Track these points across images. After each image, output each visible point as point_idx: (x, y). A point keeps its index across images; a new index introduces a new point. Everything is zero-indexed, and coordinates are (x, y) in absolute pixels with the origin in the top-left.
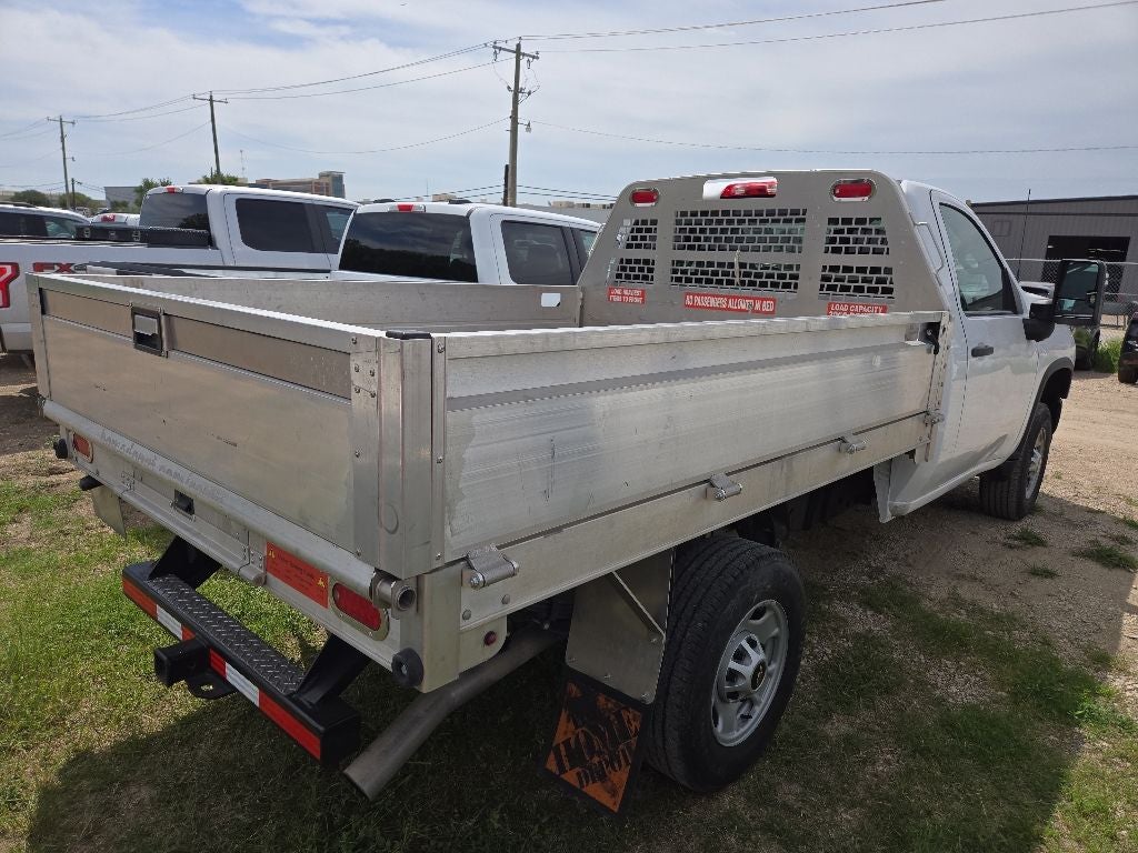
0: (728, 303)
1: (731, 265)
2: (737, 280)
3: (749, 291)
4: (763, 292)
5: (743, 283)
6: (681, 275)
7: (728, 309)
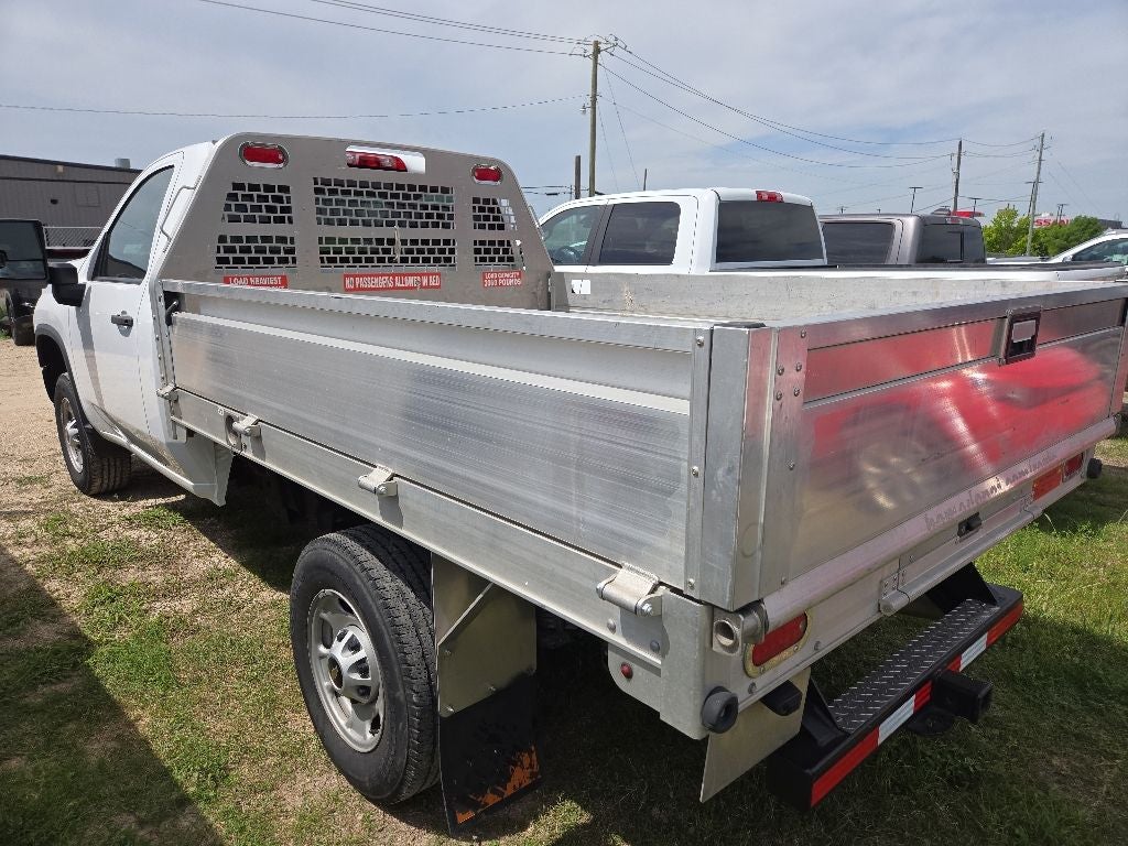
0: (394, 281)
1: (392, 242)
2: (398, 257)
3: (416, 268)
4: (426, 268)
5: (404, 260)
6: (333, 255)
7: (395, 288)
